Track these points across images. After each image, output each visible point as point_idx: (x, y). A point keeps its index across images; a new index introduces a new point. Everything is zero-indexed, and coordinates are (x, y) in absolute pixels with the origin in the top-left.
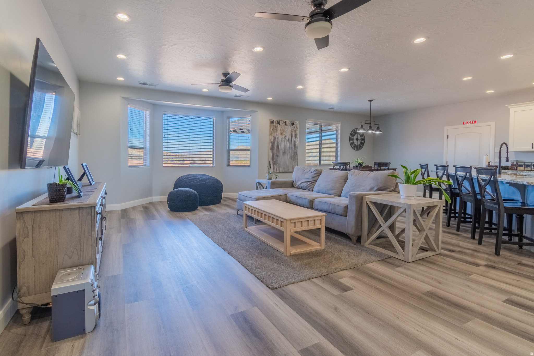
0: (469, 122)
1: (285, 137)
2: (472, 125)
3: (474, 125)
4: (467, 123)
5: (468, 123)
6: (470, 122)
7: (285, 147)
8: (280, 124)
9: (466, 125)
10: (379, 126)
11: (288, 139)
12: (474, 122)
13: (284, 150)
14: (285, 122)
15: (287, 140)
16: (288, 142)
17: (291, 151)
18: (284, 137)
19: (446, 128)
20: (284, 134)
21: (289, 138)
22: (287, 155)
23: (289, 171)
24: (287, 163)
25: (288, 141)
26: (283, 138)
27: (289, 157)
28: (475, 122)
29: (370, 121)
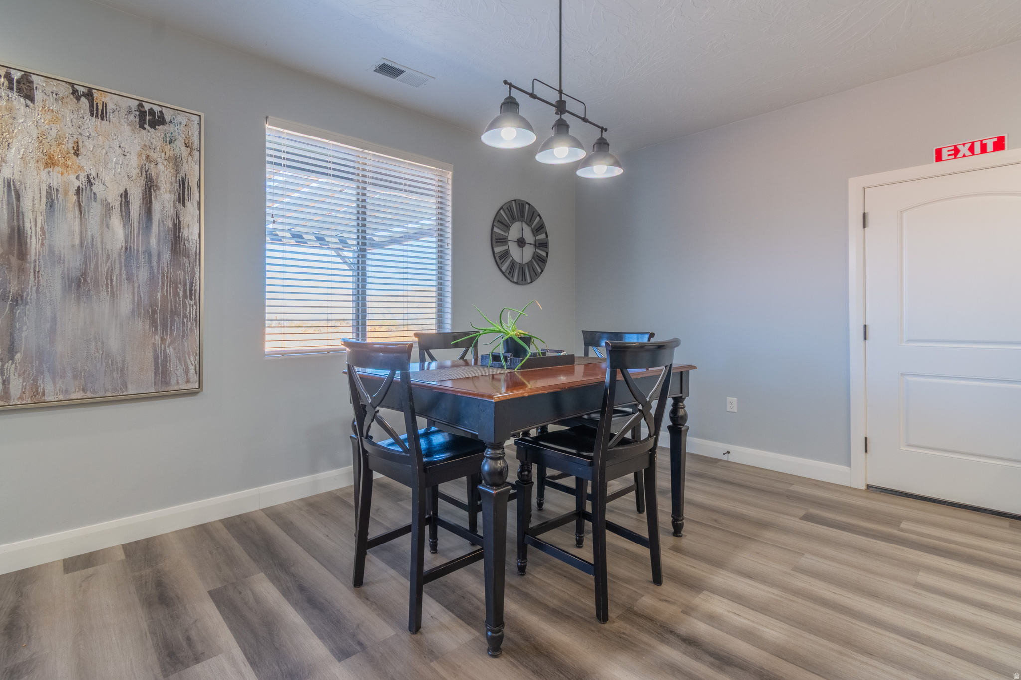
0: (964, 150)
1: (90, 183)
2: (980, 160)
3: (993, 157)
4: (956, 151)
5: (960, 155)
6: (971, 149)
7: (87, 248)
8: (39, 96)
9: (949, 165)
10: (605, 135)
11: (114, 198)
12: (990, 147)
13: (85, 262)
14: (89, 95)
15: (108, 208)
16: (116, 222)
17: (143, 274)
18: (77, 184)
19: (855, 184)
20: (81, 168)
21: (125, 195)
22: (113, 295)
23: (131, 390)
24: (114, 344)
25: (116, 212)
26: (72, 191)
27: (125, 304)
28: (999, 145)
29: (561, 92)
